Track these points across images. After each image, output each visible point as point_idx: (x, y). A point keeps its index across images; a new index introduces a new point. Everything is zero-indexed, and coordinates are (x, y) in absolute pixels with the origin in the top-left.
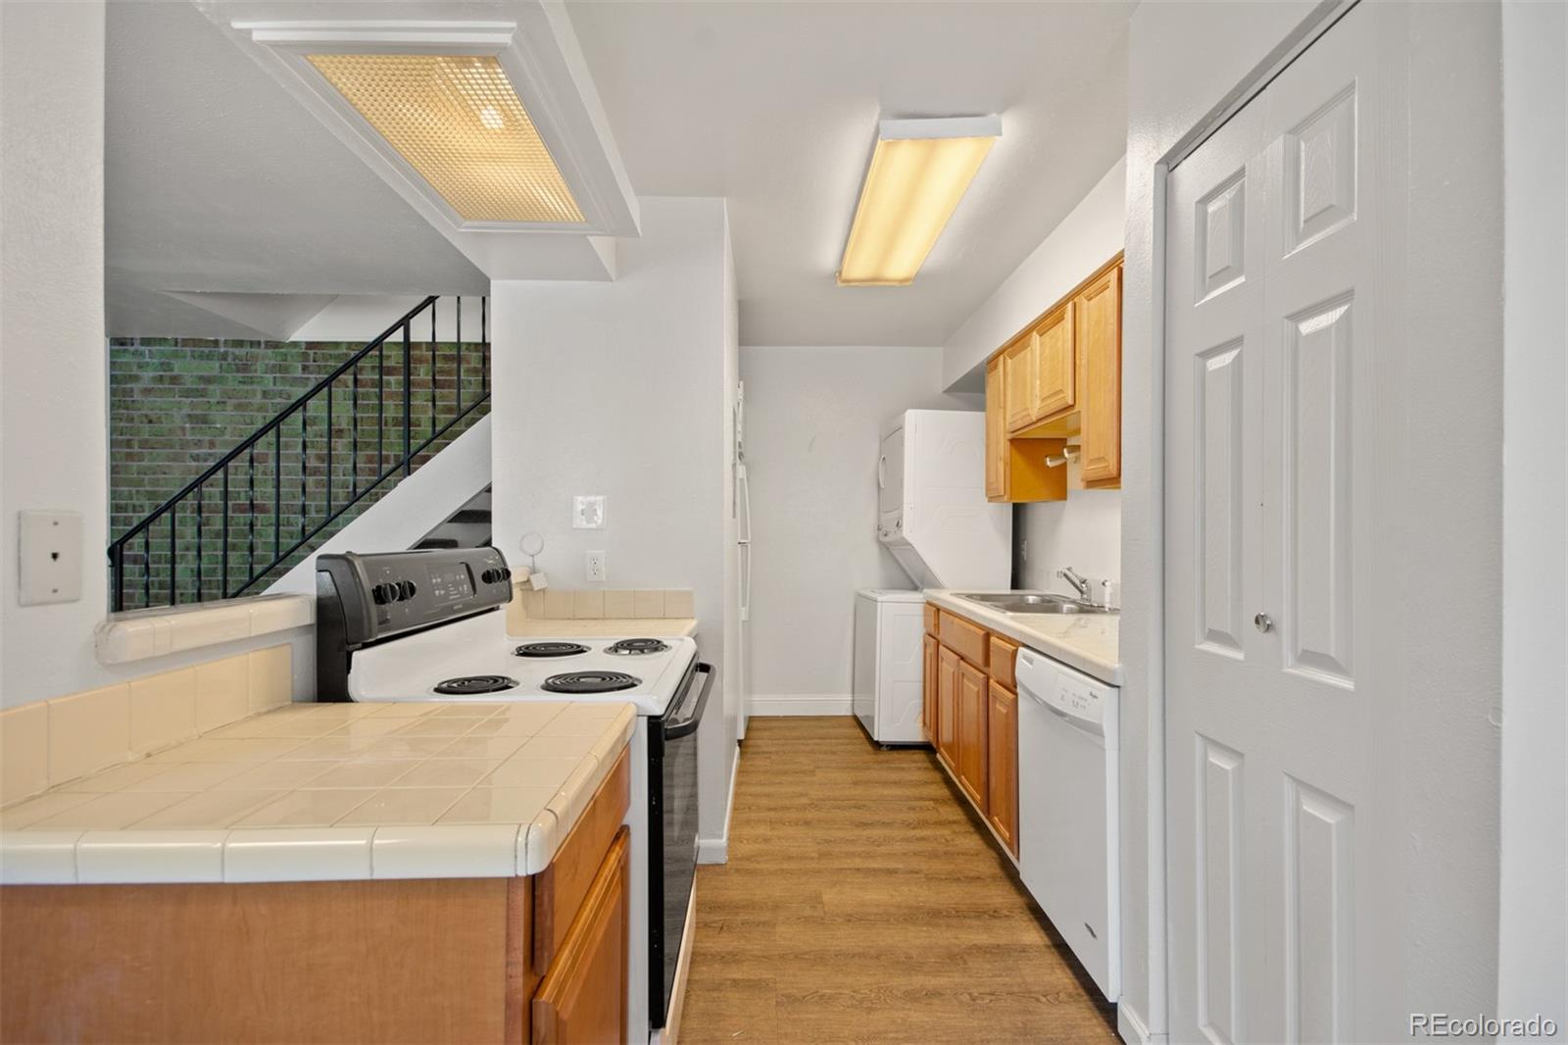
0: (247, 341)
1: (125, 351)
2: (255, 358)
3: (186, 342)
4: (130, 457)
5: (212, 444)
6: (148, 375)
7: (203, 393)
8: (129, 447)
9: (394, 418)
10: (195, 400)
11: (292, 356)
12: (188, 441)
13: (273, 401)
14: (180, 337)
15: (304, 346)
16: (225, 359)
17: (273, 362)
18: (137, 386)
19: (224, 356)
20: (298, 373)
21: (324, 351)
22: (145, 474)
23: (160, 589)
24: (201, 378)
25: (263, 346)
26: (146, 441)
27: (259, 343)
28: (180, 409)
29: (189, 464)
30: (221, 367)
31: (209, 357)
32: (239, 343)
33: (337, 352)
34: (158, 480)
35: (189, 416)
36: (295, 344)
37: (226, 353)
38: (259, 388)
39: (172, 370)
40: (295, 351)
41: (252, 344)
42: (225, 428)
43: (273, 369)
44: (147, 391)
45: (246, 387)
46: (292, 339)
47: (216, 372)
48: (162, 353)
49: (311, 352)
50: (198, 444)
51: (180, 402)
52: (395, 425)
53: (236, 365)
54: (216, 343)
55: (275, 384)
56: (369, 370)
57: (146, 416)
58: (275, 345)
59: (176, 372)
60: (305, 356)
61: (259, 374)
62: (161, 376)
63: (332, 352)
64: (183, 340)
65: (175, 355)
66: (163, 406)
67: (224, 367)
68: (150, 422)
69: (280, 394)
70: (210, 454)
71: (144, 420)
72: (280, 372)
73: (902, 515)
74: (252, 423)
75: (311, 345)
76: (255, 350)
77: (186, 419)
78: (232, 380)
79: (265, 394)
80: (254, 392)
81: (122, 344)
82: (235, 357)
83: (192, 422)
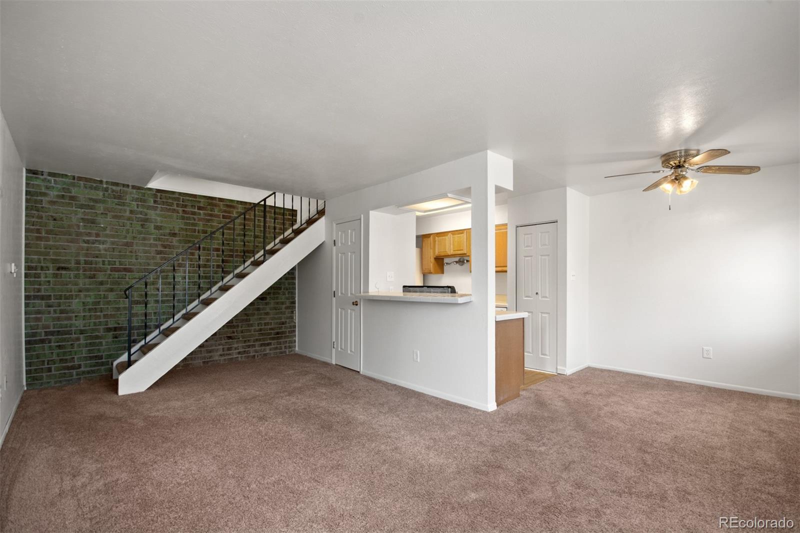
0: (121, 184)
1: (37, 178)
2: (126, 193)
3: (80, 179)
5: (97, 235)
6: (53, 193)
7: (92, 208)
9: (202, 230)
10: (86, 210)
11: (148, 195)
12: (81, 233)
13: (137, 216)
14: (77, 175)
15: (154, 191)
16: (107, 191)
17: (136, 196)
18: (45, 199)
19: (106, 190)
20: (152, 203)
21: (167, 195)
22: (50, 249)
23: (60, 314)
24: (90, 199)
25: (130, 187)
26: (51, 231)
27: (128, 186)
28: (76, 214)
29: (81, 245)
30: (104, 195)
31: (96, 189)
32: (117, 184)
33: (174, 196)
34: (60, 253)
35: (82, 219)
36: (150, 189)
38: (128, 209)
39: (70, 193)
40: (149, 192)
41: (124, 185)
42: (107, 227)
43: (137, 200)
44: (52, 203)
45: (120, 207)
46: (149, 187)
47: (101, 197)
48: (65, 183)
49: (159, 194)
50: (89, 234)
51: (76, 211)
52: (203, 233)
53: (114, 195)
54: (101, 182)
55: (138, 207)
56: (190, 207)
57: (52, 216)
58: (139, 188)
59: (73, 194)
60: (156, 196)
61: (127, 201)
62: (63, 195)
63: (171, 196)
64: (78, 177)
65: (73, 185)
66: (64, 212)
67: (106, 195)
68: (55, 220)
69: (141, 213)
70: (96, 240)
71: (50, 218)
72: (141, 202)
74: (124, 226)
75: (158, 191)
76: (125, 189)
77: (81, 221)
78: (111, 203)
79: (131, 212)
80: (125, 211)
81: (34, 174)
82: (113, 191)
83: (82, 222)
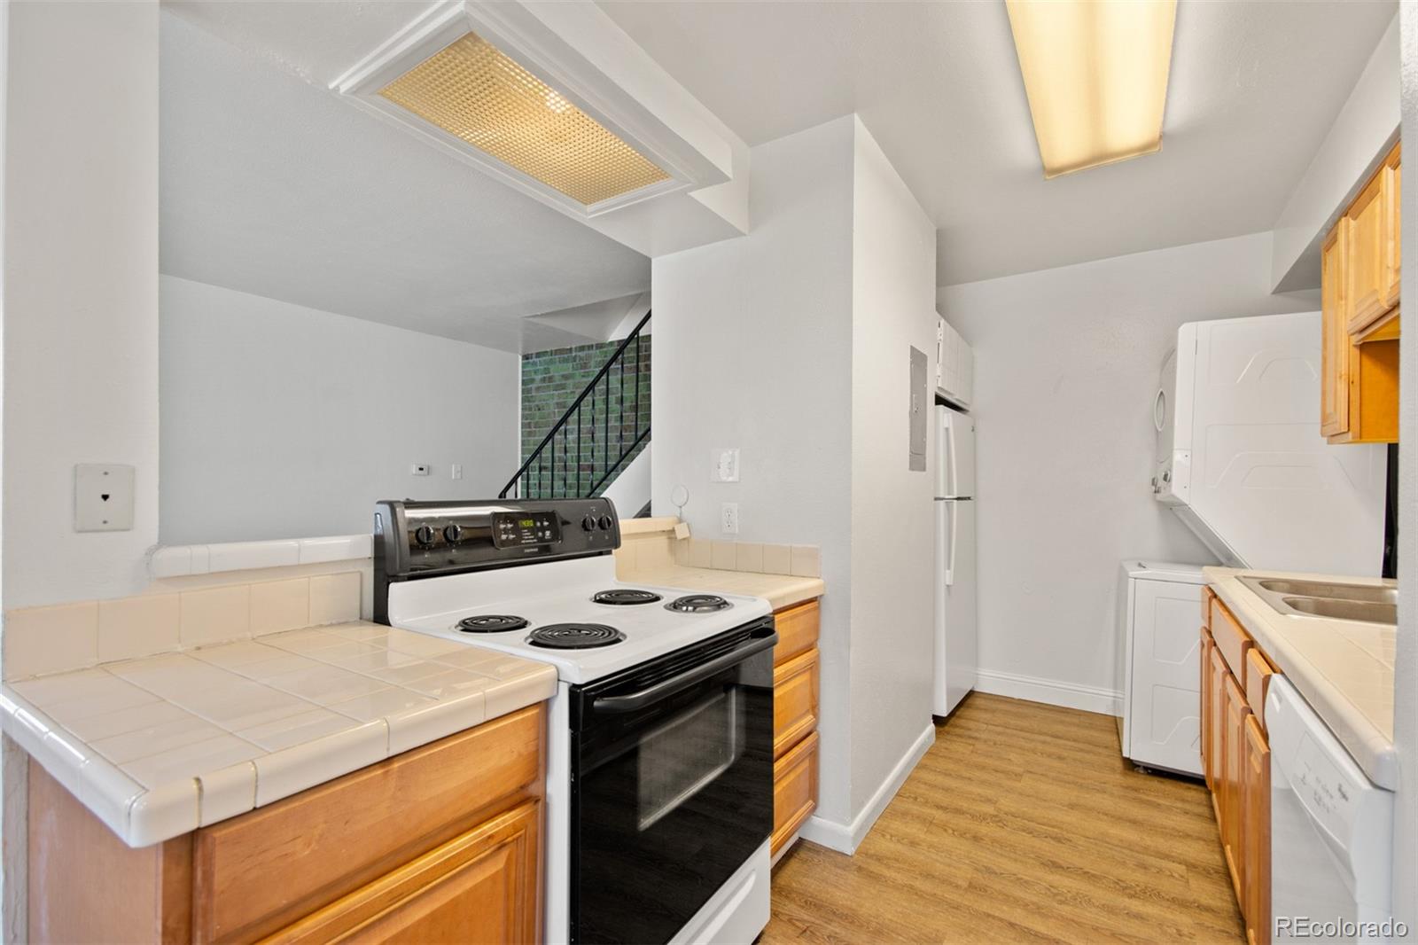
0: (587, 346)
1: (528, 363)
2: (589, 357)
3: (557, 352)
4: (530, 434)
6: (538, 377)
7: (563, 387)
8: (530, 427)
10: (561, 392)
11: (610, 352)
14: (553, 349)
15: (616, 344)
16: (575, 361)
17: (600, 359)
18: (533, 386)
19: (575, 359)
24: (563, 376)
25: (594, 348)
26: (538, 423)
27: (592, 346)
28: (553, 399)
30: (573, 367)
31: (567, 361)
32: (582, 348)
35: (557, 404)
36: (611, 343)
37: (576, 356)
39: (549, 373)
40: (611, 348)
41: (589, 347)
43: (599, 364)
44: (538, 389)
45: (586, 380)
46: (610, 340)
47: (570, 371)
48: (545, 361)
51: (553, 395)
53: (581, 363)
54: (571, 350)
57: (537, 406)
58: (600, 346)
59: (552, 374)
61: (593, 369)
62: (545, 378)
64: (556, 350)
65: (552, 362)
66: (545, 398)
67: (575, 366)
68: (539, 409)
71: (537, 408)
73: (1171, 466)
76: (591, 352)
81: (527, 359)
82: (581, 359)
83: (558, 408)
